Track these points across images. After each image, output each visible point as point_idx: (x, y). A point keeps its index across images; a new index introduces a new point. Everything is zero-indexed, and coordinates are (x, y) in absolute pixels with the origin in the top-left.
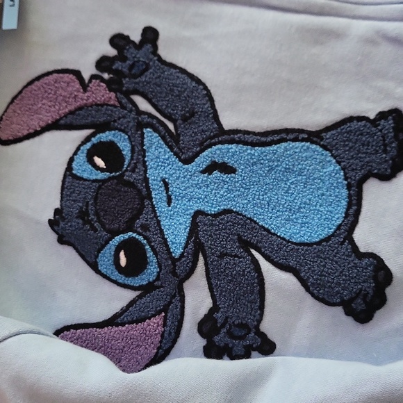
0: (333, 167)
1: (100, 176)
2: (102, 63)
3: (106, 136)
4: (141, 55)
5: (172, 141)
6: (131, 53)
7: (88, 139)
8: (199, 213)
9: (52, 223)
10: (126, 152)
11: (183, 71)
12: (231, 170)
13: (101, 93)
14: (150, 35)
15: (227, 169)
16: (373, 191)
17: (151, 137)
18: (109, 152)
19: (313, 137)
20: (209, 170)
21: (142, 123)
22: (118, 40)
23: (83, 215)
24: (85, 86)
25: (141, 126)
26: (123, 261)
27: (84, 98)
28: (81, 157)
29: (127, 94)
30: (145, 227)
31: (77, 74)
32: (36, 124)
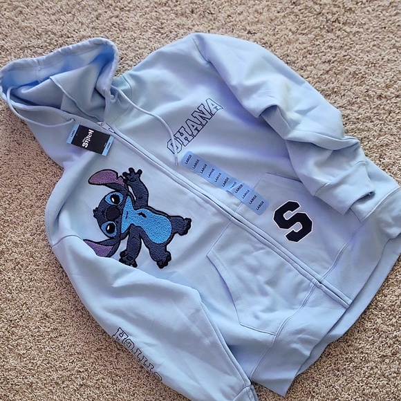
0: (170, 226)
1: (112, 204)
2: (125, 174)
3: (117, 194)
4: (135, 176)
5: (134, 202)
6: (133, 174)
7: (113, 192)
8: (132, 224)
9: (94, 211)
10: (121, 201)
11: (144, 185)
12: (145, 217)
13: (121, 182)
14: (140, 172)
15: (144, 216)
16: (177, 236)
17: (129, 199)
18: (117, 198)
19: (169, 217)
20: (140, 214)
21: (128, 194)
22: (131, 170)
23: (103, 212)
24: (117, 178)
25: (127, 195)
26: (108, 228)
27: (116, 181)
28: (109, 196)
29: (128, 185)
30: (117, 222)
31: (117, 174)
32: (100, 182)
